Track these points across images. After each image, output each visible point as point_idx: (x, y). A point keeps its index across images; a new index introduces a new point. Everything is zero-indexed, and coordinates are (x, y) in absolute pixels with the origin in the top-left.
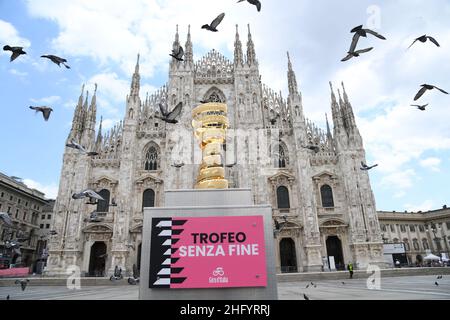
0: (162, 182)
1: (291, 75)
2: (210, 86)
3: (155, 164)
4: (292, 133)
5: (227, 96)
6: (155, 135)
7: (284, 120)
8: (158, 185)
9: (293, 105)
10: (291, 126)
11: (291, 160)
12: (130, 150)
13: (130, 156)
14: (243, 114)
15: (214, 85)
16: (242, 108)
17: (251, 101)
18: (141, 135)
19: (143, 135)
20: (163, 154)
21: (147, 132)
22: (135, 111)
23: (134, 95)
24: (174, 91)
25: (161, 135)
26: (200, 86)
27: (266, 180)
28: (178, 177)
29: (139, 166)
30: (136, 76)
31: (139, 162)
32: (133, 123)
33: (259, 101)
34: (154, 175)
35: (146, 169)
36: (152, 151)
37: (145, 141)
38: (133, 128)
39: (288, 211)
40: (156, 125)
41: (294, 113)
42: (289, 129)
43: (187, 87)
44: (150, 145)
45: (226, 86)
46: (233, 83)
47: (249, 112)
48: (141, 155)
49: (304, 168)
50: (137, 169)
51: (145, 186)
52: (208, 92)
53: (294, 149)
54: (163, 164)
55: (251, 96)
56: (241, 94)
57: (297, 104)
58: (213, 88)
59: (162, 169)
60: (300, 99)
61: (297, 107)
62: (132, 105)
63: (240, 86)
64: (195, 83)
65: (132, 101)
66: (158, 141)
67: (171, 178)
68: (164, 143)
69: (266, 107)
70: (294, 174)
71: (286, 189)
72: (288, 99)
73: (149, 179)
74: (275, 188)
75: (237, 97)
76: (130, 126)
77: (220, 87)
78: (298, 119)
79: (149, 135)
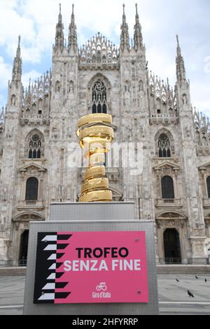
0: (45, 171)
1: (179, 60)
2: (95, 73)
3: (39, 151)
4: (178, 122)
5: (112, 84)
6: (38, 123)
7: (171, 109)
8: (42, 174)
9: (180, 93)
10: (177, 115)
11: (176, 149)
12: (13, 138)
13: (12, 143)
14: (128, 102)
15: (99, 71)
16: (127, 95)
17: (137, 89)
18: (23, 123)
19: (26, 123)
20: (47, 142)
21: (31, 120)
22: (18, 97)
23: (16, 81)
24: (58, 77)
25: (44, 123)
26: (85, 73)
27: (151, 170)
28: (62, 166)
29: (23, 154)
30: (18, 60)
31: (23, 149)
32: (15, 109)
33: (145, 88)
34: (38, 163)
35: (30, 157)
36: (36, 139)
37: (29, 129)
38: (16, 115)
39: (172, 201)
40: (40, 112)
41: (181, 102)
42: (175, 118)
43: (72, 74)
44: (34, 133)
45: (112, 72)
46: (118, 70)
47: (134, 100)
48: (24, 143)
49: (190, 158)
50: (20, 157)
51: (29, 175)
52: (93, 79)
53: (180, 138)
54: (47, 152)
55: (137, 83)
56: (127, 81)
57: (185, 92)
58: (99, 75)
59: (46, 157)
60: (188, 86)
61: (184, 95)
62: (14, 91)
63: (126, 73)
64: (80, 69)
65: (14, 86)
66: (42, 129)
67: (55, 167)
68: (48, 131)
69: (151, 95)
70: (179, 164)
71: (170, 179)
72: (176, 86)
73: (33, 167)
74: (160, 178)
75: (123, 84)
76: (13, 113)
77: (106, 74)
78: (185, 107)
79: (32, 123)
